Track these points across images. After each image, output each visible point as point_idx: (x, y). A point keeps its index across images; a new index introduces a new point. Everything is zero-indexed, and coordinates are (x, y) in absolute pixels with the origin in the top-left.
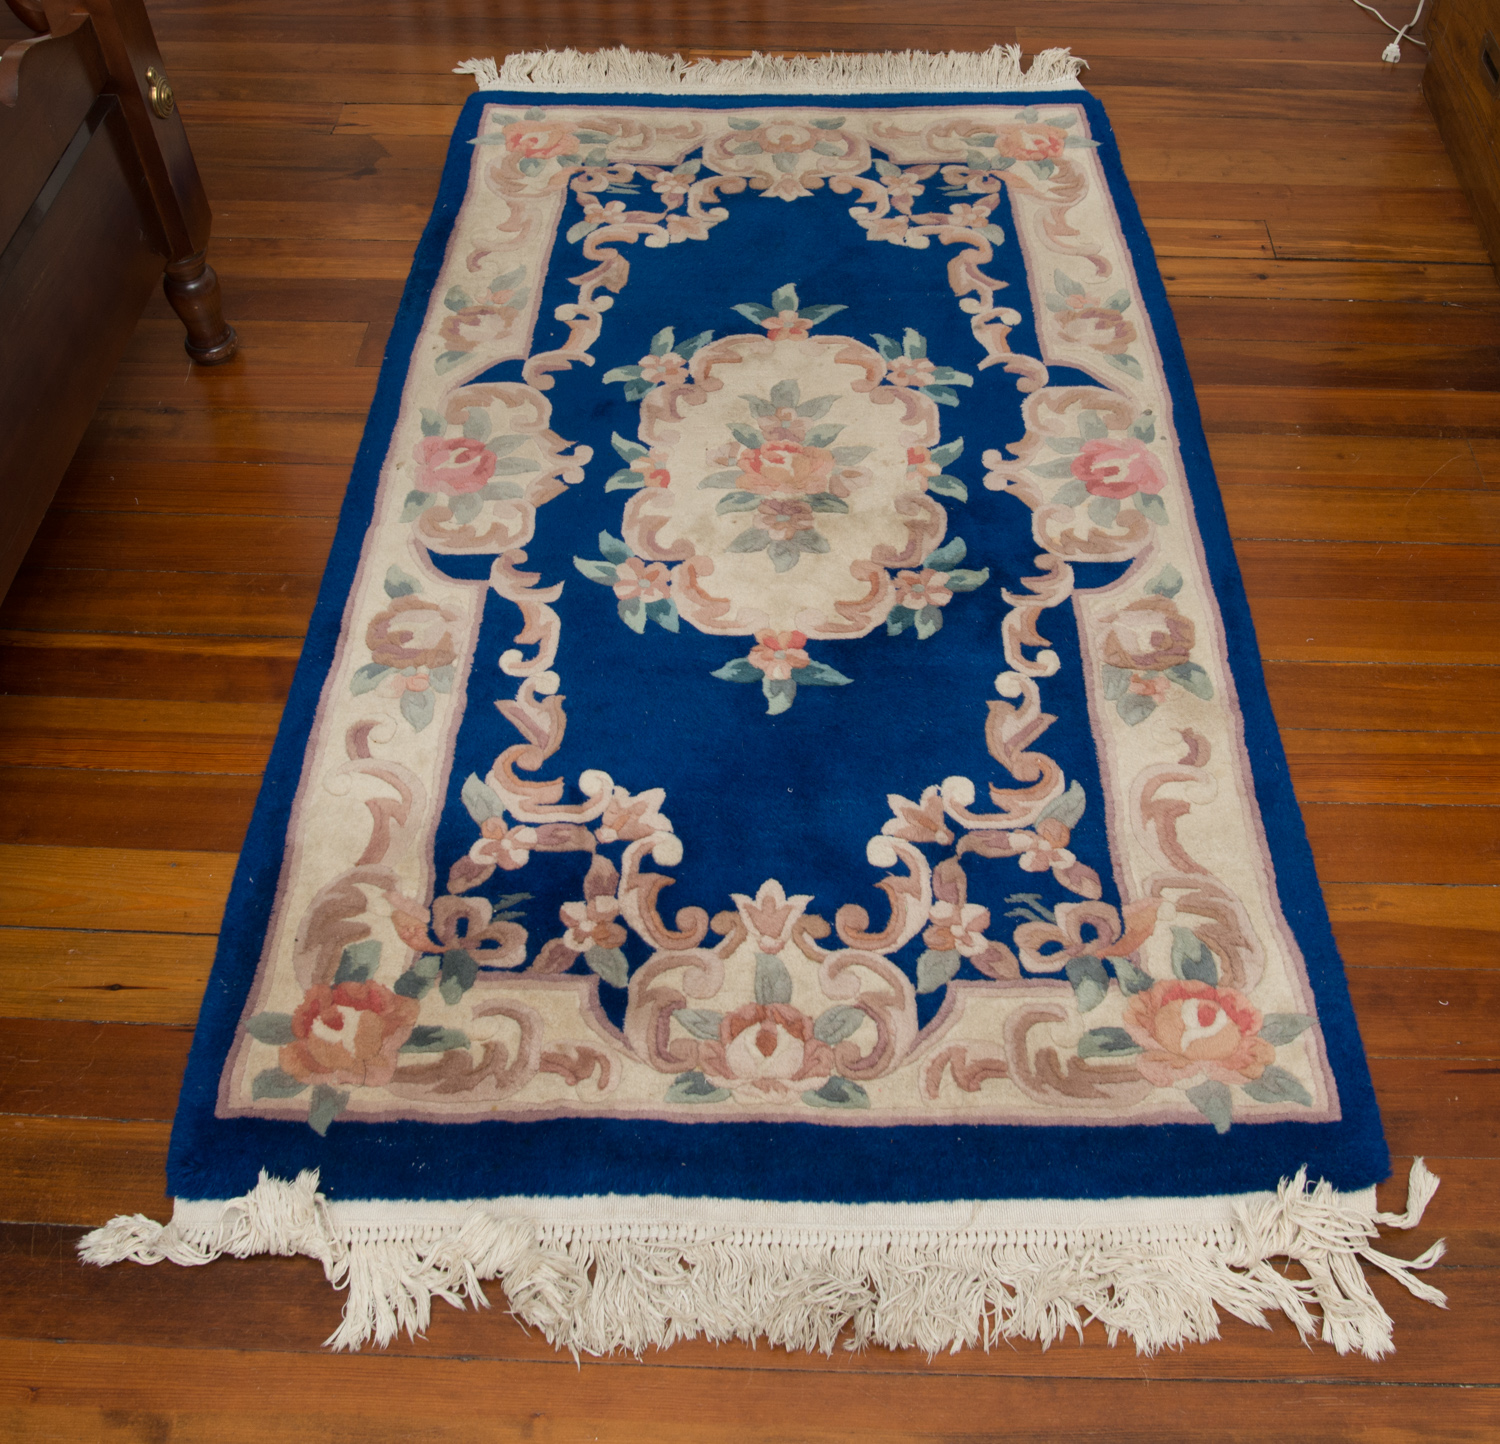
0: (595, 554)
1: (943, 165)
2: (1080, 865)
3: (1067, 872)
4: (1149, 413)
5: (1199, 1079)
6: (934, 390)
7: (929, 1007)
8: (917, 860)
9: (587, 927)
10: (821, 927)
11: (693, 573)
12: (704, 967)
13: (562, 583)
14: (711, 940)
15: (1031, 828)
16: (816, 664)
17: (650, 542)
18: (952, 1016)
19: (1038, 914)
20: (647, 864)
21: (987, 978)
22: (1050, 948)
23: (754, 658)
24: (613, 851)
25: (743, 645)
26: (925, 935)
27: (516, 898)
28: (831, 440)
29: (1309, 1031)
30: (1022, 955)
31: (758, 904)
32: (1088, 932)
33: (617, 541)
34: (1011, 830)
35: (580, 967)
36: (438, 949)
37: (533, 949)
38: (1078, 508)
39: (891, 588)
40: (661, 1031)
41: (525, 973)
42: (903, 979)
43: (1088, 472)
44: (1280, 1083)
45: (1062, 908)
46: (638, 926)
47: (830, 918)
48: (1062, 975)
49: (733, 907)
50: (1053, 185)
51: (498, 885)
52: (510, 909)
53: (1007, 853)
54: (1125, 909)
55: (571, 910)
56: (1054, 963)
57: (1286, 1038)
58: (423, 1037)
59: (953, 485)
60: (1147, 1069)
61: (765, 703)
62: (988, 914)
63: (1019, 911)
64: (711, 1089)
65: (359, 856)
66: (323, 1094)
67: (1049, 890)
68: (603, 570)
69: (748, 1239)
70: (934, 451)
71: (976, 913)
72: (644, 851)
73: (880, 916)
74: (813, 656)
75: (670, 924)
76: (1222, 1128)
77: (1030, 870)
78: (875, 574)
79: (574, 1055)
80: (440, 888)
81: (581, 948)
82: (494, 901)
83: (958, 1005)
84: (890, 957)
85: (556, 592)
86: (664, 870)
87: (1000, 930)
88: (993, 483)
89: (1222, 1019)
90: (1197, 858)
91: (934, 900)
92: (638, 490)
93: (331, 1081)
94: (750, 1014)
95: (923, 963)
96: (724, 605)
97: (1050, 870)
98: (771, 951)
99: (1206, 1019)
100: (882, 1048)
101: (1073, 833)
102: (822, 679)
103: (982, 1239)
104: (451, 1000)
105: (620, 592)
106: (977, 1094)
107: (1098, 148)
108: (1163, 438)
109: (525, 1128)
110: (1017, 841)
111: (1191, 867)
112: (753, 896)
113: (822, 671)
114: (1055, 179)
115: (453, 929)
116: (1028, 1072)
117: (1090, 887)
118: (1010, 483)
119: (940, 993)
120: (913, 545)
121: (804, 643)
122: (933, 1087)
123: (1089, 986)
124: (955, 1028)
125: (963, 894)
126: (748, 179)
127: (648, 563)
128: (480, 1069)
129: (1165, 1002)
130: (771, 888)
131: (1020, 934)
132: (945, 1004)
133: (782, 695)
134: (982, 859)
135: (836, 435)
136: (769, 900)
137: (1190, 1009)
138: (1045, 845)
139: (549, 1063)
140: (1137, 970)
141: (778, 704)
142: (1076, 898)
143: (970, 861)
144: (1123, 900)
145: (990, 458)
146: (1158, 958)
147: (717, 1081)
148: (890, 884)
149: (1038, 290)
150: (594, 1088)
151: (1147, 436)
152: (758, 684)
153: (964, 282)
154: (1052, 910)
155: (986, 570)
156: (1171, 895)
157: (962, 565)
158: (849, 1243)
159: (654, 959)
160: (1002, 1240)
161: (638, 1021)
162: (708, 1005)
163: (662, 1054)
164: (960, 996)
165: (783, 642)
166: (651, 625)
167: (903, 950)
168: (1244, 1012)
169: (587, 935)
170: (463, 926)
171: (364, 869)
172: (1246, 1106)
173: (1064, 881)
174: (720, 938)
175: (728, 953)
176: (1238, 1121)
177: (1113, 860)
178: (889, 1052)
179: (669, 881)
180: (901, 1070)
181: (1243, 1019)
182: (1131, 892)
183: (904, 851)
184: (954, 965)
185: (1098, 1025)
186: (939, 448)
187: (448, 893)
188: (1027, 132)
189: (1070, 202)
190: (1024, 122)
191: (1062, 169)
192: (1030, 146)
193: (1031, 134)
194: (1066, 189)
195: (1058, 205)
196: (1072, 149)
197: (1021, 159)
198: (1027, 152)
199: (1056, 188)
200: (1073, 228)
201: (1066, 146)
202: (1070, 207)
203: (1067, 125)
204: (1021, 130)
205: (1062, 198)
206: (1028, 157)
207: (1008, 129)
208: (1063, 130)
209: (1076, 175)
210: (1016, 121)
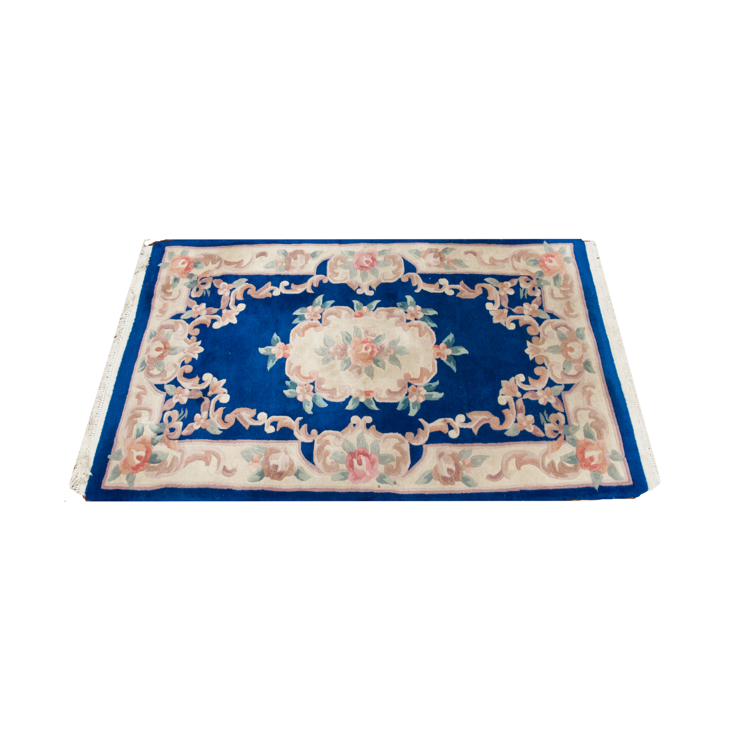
0: (324, 300)
1: (564, 414)
2: (194, 430)
3: (192, 426)
4: (395, 483)
5: (123, 453)
6: (406, 402)
7: (161, 387)
8: (204, 386)
9: (199, 309)
10: (188, 361)
11: (315, 326)
12: (182, 335)
13: (313, 292)
14: (189, 336)
15: (209, 418)
16: (276, 360)
17: (330, 314)
18: (156, 392)
19: (181, 417)
20: (213, 321)
21: (165, 402)
22: (170, 419)
23: (281, 344)
24: (220, 313)
25: (286, 340)
26: (180, 387)
27: (209, 293)
28: (378, 366)
29: (128, 486)
30: (170, 411)
31: (197, 346)
32: (172, 430)
33: (330, 306)
34: (209, 412)
35: (188, 309)
36: (199, 279)
37: (194, 299)
38: (341, 448)
39: (305, 383)
40: (167, 327)
41: (189, 298)
42: (169, 381)
43: (359, 453)
44: (117, 473)
45: (181, 424)
46: (196, 320)
47: (190, 364)
48: (162, 421)
49: (197, 341)
50: (557, 462)
51: (214, 289)
52: (206, 293)
53: (201, 410)
54: (177, 441)
55: (204, 305)
56: (165, 420)
57: (127, 478)
58: (176, 280)
59: (354, 405)
60: (129, 440)
61: (263, 346)
62: (183, 404)
63: (182, 412)
64: (151, 338)
65: (227, 260)
66: (167, 264)
67: (187, 421)
68: (319, 302)
69: (118, 348)
70: (372, 400)
71: (184, 401)
72: (218, 319)
73: (187, 376)
74: (279, 360)
75: (195, 327)
76: (109, 457)
77: (195, 416)
78: (312, 378)
79: (165, 310)
80: (214, 278)
81: (193, 309)
82: (209, 289)
83: (159, 394)
84: (176, 378)
85: (310, 291)
86: (211, 324)
87: (178, 407)
88: (355, 419)
89: (138, 462)
90: (189, 465)
91: (190, 390)
92: (354, 310)
93: (170, 265)
94: (167, 345)
95: (173, 386)
96: (302, 335)
97: (194, 422)
98: (184, 350)
99: (139, 458)
100: (151, 376)
101: (205, 430)
102: (269, 362)
103: (103, 397)
104: (185, 284)
105: (310, 308)
106: (135, 397)
107: (593, 489)
108: (379, 486)
109: (150, 301)
110: (205, 414)
111: (187, 463)
112: (200, 346)
113: (273, 362)
114: (561, 464)
115: (203, 282)
116: (137, 410)
117: (186, 432)
118: (354, 425)
119: (164, 391)
120: (324, 390)
121: (285, 357)
122: (139, 387)
123: (156, 428)
124: (152, 393)
125: (191, 397)
126: (538, 336)
127: (321, 314)
128: (167, 293)
129: (146, 447)
130: (202, 350)
131: (176, 412)
132: (160, 391)
133: (266, 351)
134: (201, 403)
135: (379, 367)
136: (198, 349)
137: (143, 454)
138: (202, 421)
139: (165, 305)
140: (158, 442)
141: (262, 351)
142: (183, 429)
143: (200, 400)
144: (180, 441)
145: (369, 419)
146: (160, 449)
147: (152, 339)
148: (197, 379)
149: (473, 447)
150: (157, 314)
151: (381, 479)
152: (270, 345)
153: (475, 417)
154: (181, 421)
155: (312, 413)
156: (179, 455)
157: (314, 405)
158: (111, 369)
159: (187, 324)
160: (102, 402)
161: (173, 321)
162: (172, 337)
163: (162, 327)
164: (161, 395)
165: (286, 351)
166: (296, 316)
167: (177, 381)
168: (138, 469)
169: (196, 309)
170: (204, 284)
171: (223, 262)
172: (113, 464)
173: (189, 425)
174: (190, 339)
175: (186, 341)
176: (109, 461)
177: (193, 440)
178: (150, 376)
179: (208, 325)
180: (145, 380)
181: (136, 469)
182: (182, 443)
183: (206, 383)
184: (170, 394)
185: (145, 428)
186: (373, 402)
187: (213, 279)
188: (600, 454)
189: (543, 468)
190: (610, 454)
191: (571, 468)
192: (588, 455)
193: (599, 456)
194: (555, 468)
195: (540, 463)
196: (589, 475)
197: (576, 449)
198: (582, 452)
199: (554, 464)
200: (523, 467)
201: (592, 472)
202: (540, 468)
203: (611, 475)
204: (601, 451)
205: (546, 465)
206: (578, 452)
207: (602, 445)
208: (607, 472)
209: (567, 474)
210: (609, 450)
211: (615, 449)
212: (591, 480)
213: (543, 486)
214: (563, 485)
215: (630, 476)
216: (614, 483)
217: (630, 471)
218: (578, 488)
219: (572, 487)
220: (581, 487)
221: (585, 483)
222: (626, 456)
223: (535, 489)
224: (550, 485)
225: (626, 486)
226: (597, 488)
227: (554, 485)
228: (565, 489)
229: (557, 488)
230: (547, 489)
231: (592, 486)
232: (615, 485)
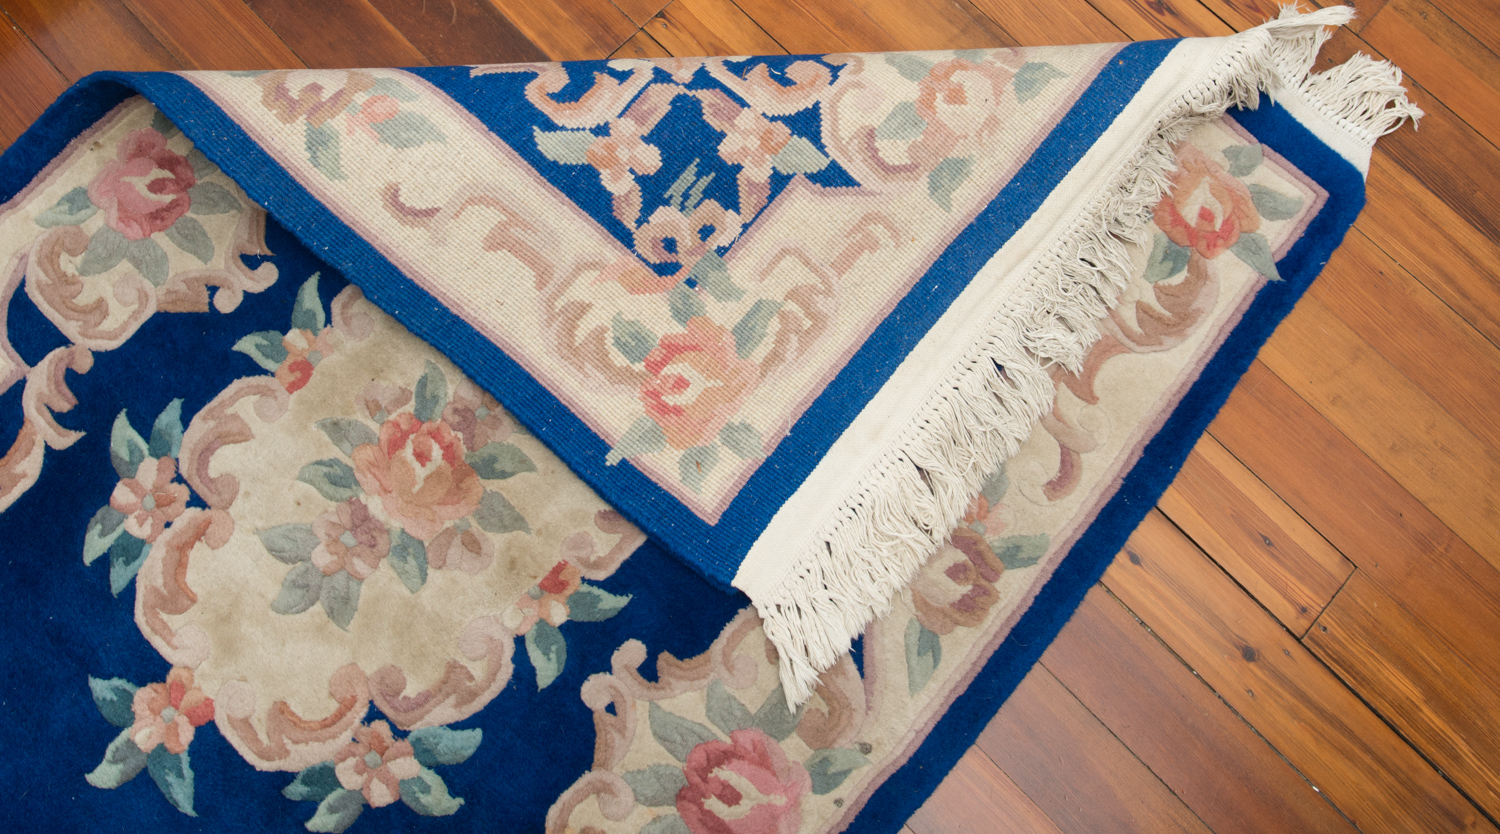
0: (143, 425)
4: (866, 749)
11: (199, 533)
13: (83, 434)
16: (185, 760)
17: (205, 453)
23: (144, 697)
25: (150, 668)
28: (504, 475)
33: (179, 427)
38: (642, 809)
39: (346, 737)
43: (703, 772)
50: (1150, 298)
59: (553, 656)
61: (96, 758)
68: (133, 449)
70: (585, 588)
74: (195, 749)
78: (354, 699)
85: (66, 439)
88: (594, 691)
92: (265, 372)
96: (186, 602)
102: (169, 785)
105: (121, 494)
107: (1271, 283)
108: (838, 802)
113: (180, 775)
114: (1161, 292)
118: (611, 709)
120: (424, 700)
121: (203, 722)
127: (179, 479)
133: (120, 766)
135: (512, 474)
141: (105, 775)
145: (632, 652)
151: (825, 778)
152: (116, 731)
155: (460, 801)
157: (441, 770)
165: (190, 699)
166: (104, 562)
186: (596, 591)
188: (1212, 188)
189: (1139, 344)
190: (1227, 164)
191: (1187, 282)
192: (1190, 213)
193: (1214, 195)
194: (1159, 319)
195: (1120, 336)
196: (1236, 259)
197: (1157, 224)
198: (1178, 220)
199: (1150, 307)
200: (1098, 385)
201: (1235, 248)
202: (1130, 350)
203: (1274, 214)
204: (1207, 178)
205: (1137, 330)
206: (1168, 228)
207: (1196, 161)
208: (1261, 217)
209: (1195, 305)
210: (1219, 158)
211: (1228, 145)
212: (1250, 269)
213: (1175, 389)
214: (1209, 342)
215: (1307, 179)
216: (1296, 229)
217: (1300, 168)
218: (1244, 315)
219: (1230, 328)
220: (1245, 307)
221: (1246, 289)
222: (1261, 141)
223: (1167, 415)
224: (1188, 371)
225: (1321, 212)
226: (1275, 276)
227: (1195, 360)
228: (1222, 347)
229: (1207, 360)
230: (1190, 385)
231: (1264, 282)
232: (1300, 233)
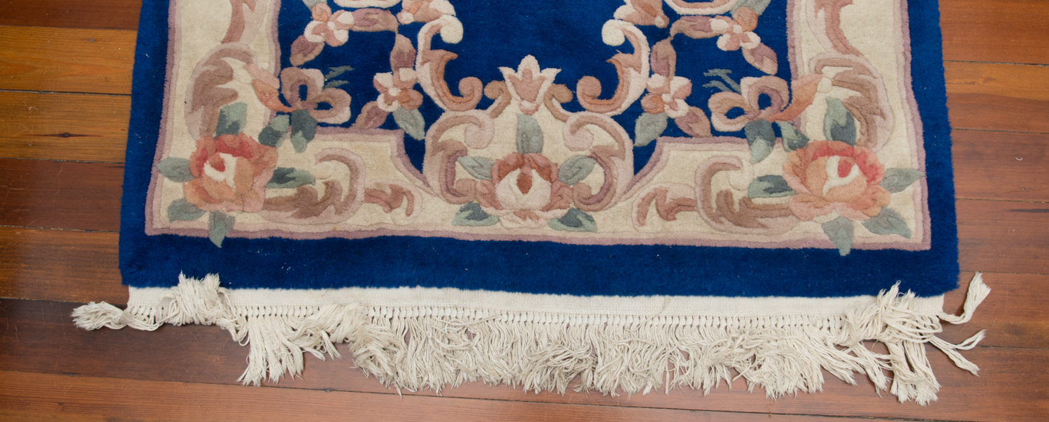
2: (763, 46)
3: (753, 52)
5: (834, 215)
7: (642, 157)
8: (640, 39)
9: (394, 92)
10: (565, 94)
12: (480, 125)
14: (484, 103)
15: (728, 14)
18: (659, 165)
19: (728, 86)
20: (437, 42)
21: (686, 135)
22: (734, 113)
24: (411, 31)
26: (643, 101)
27: (341, 70)
29: (917, 183)
30: (714, 117)
31: (519, 75)
32: (764, 101)
34: (713, 16)
35: (390, 123)
36: (287, 109)
37: (356, 109)
40: (449, 173)
41: (351, 129)
42: (625, 136)
44: (890, 220)
45: (747, 82)
46: (431, 92)
47: (572, 87)
48: (741, 134)
49: (500, 78)
51: (327, 58)
52: (337, 78)
53: (709, 35)
54: (794, 83)
55: (381, 79)
56: (737, 125)
57: (899, 188)
58: (281, 177)
60: (797, 207)
62: (691, 85)
63: (714, 83)
64: (485, 216)
65: (223, 36)
66: (217, 218)
67: (738, 66)
69: (511, 317)
71: (682, 84)
72: (434, 30)
73: (610, 86)
75: (455, 91)
76: (844, 252)
77: (725, 49)
79: (389, 191)
80: (285, 62)
81: (390, 109)
82: (325, 72)
83: (664, 157)
84: (615, 118)
86: (449, 47)
87: (698, 98)
89: (855, 171)
90: (854, 42)
91: (651, 73)
93: (221, 208)
94: (512, 161)
95: (640, 122)
97: (740, 50)
98: (528, 113)
99: (843, 171)
100: (607, 188)
101: (761, 19)
103: (669, 321)
104: (299, 149)
106: (673, 223)
109: (356, 243)
110: (718, 25)
111: (848, 49)
112: (516, 69)
115: (296, 94)
116: (710, 207)
117: (769, 65)
119: (652, 146)
122: (642, 216)
123: (760, 144)
124: (661, 174)
125: (673, 69)
128: (325, 199)
129: (815, 158)
130: (529, 62)
131: (714, 102)
132: (654, 155)
134: (689, 40)
136: (528, 73)
137: (833, 163)
138: (738, 29)
139: (372, 196)
140: (797, 132)
142: (758, 73)
143: (681, 43)
144: (793, 76)
146: (814, 124)
147: (489, 210)
148: (619, 59)
150: (403, 215)
154: (739, 83)
156: (830, 72)
158: (579, 322)
159: (443, 118)
160: (683, 322)
161: (432, 163)
162: (483, 153)
163: (450, 190)
164: (665, 149)
167: (626, 112)
168: (871, 166)
169: (394, 99)
170: (303, 92)
171: (228, 46)
172: (864, 236)
173: (749, 58)
174: (491, 102)
175: (497, 114)
176: (857, 248)
177: (789, 43)
178: (612, 191)
179: (452, 56)
180: (620, 204)
181: (870, 172)
182: (800, 69)
183: (630, 32)
184: (663, 125)
185: (763, 174)
187: (291, 65)
